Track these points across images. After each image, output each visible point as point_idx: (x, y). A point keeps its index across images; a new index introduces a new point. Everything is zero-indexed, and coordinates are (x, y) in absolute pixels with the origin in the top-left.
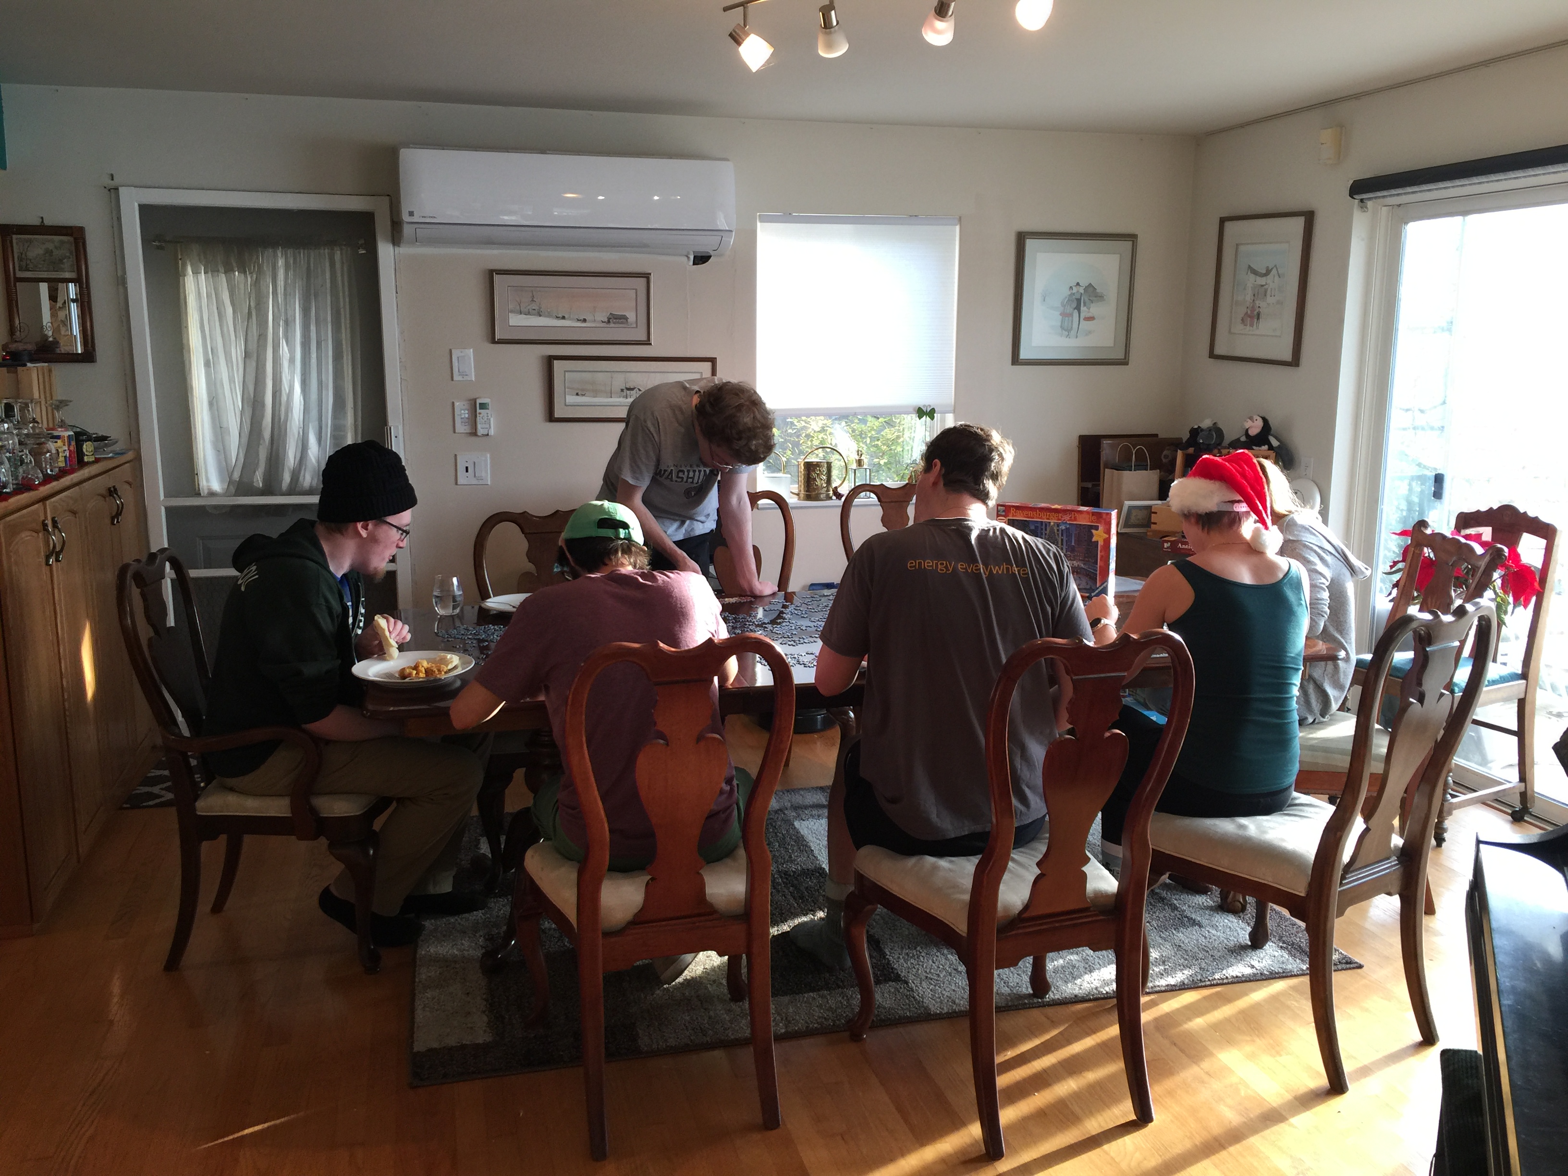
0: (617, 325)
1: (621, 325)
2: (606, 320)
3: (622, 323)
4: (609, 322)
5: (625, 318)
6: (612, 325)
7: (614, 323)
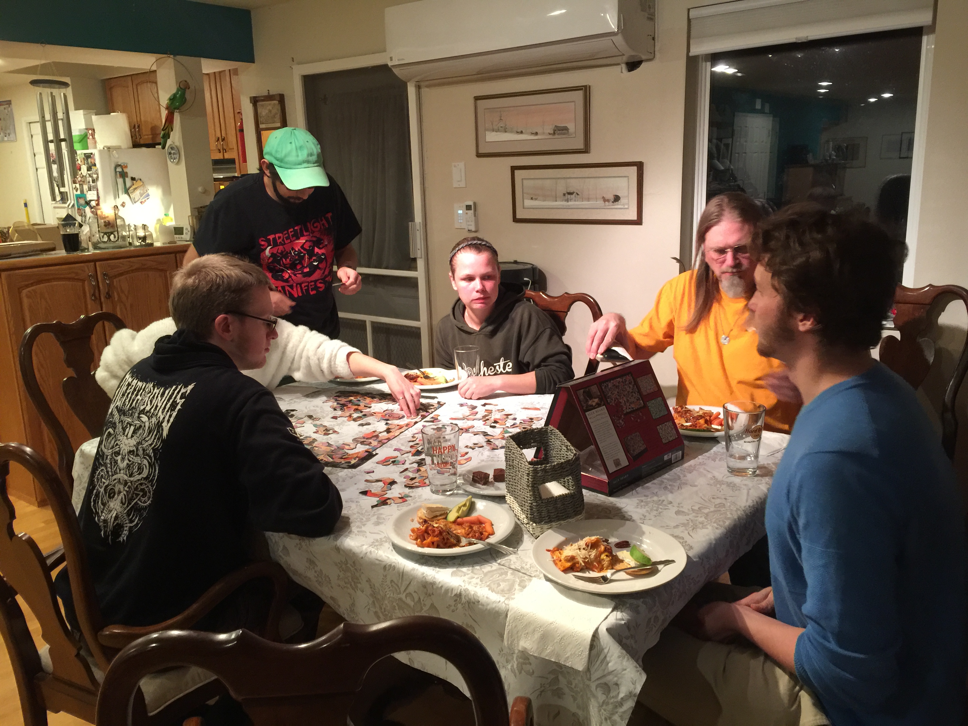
0: (559, 137)
1: (564, 136)
2: (552, 132)
3: (564, 134)
4: (554, 134)
5: (566, 129)
6: (556, 136)
7: (558, 134)
